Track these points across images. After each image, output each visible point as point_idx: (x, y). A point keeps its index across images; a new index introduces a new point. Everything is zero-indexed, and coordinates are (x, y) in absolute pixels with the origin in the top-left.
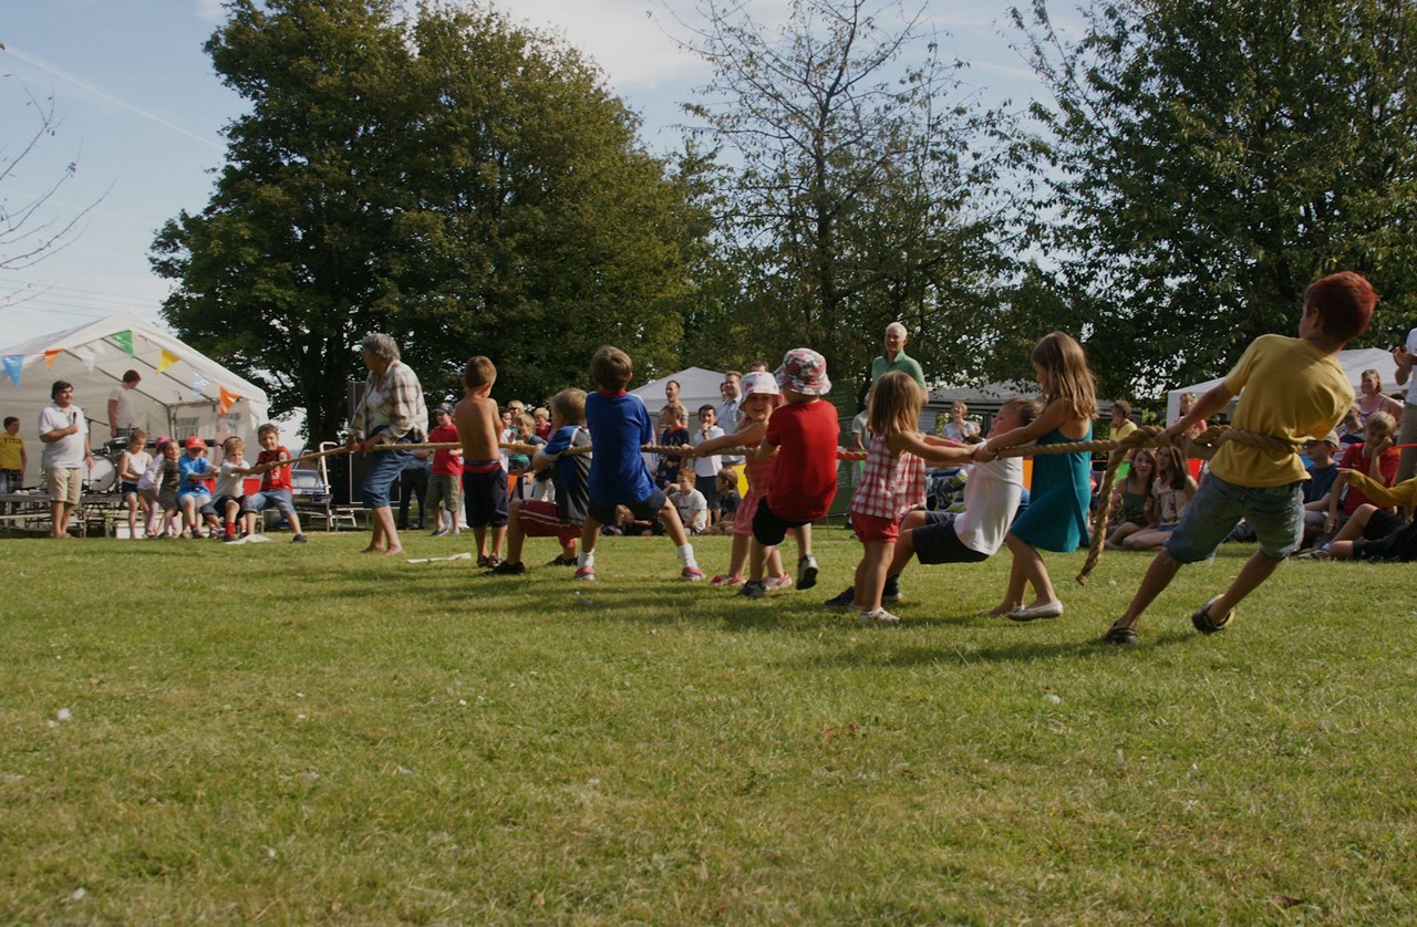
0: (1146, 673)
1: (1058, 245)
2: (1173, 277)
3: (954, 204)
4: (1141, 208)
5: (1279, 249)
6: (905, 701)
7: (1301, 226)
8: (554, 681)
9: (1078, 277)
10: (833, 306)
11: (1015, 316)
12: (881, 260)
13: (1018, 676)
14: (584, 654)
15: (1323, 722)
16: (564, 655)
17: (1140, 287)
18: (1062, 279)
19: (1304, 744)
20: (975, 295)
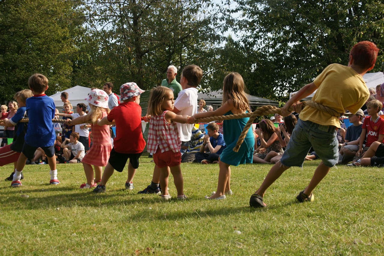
0: (279, 220)
1: (241, 28)
2: (291, 42)
3: (194, 11)
4: (276, 12)
5: (337, 29)
6: (173, 236)
7: (347, 18)
8: (8, 235)
9: (249, 43)
10: (141, 57)
11: (222, 61)
12: (162, 36)
13: (223, 222)
14: (24, 221)
15: (356, 240)
16: (13, 222)
17: (277, 47)
18: (242, 44)
19: (347, 250)
20: (204, 52)
